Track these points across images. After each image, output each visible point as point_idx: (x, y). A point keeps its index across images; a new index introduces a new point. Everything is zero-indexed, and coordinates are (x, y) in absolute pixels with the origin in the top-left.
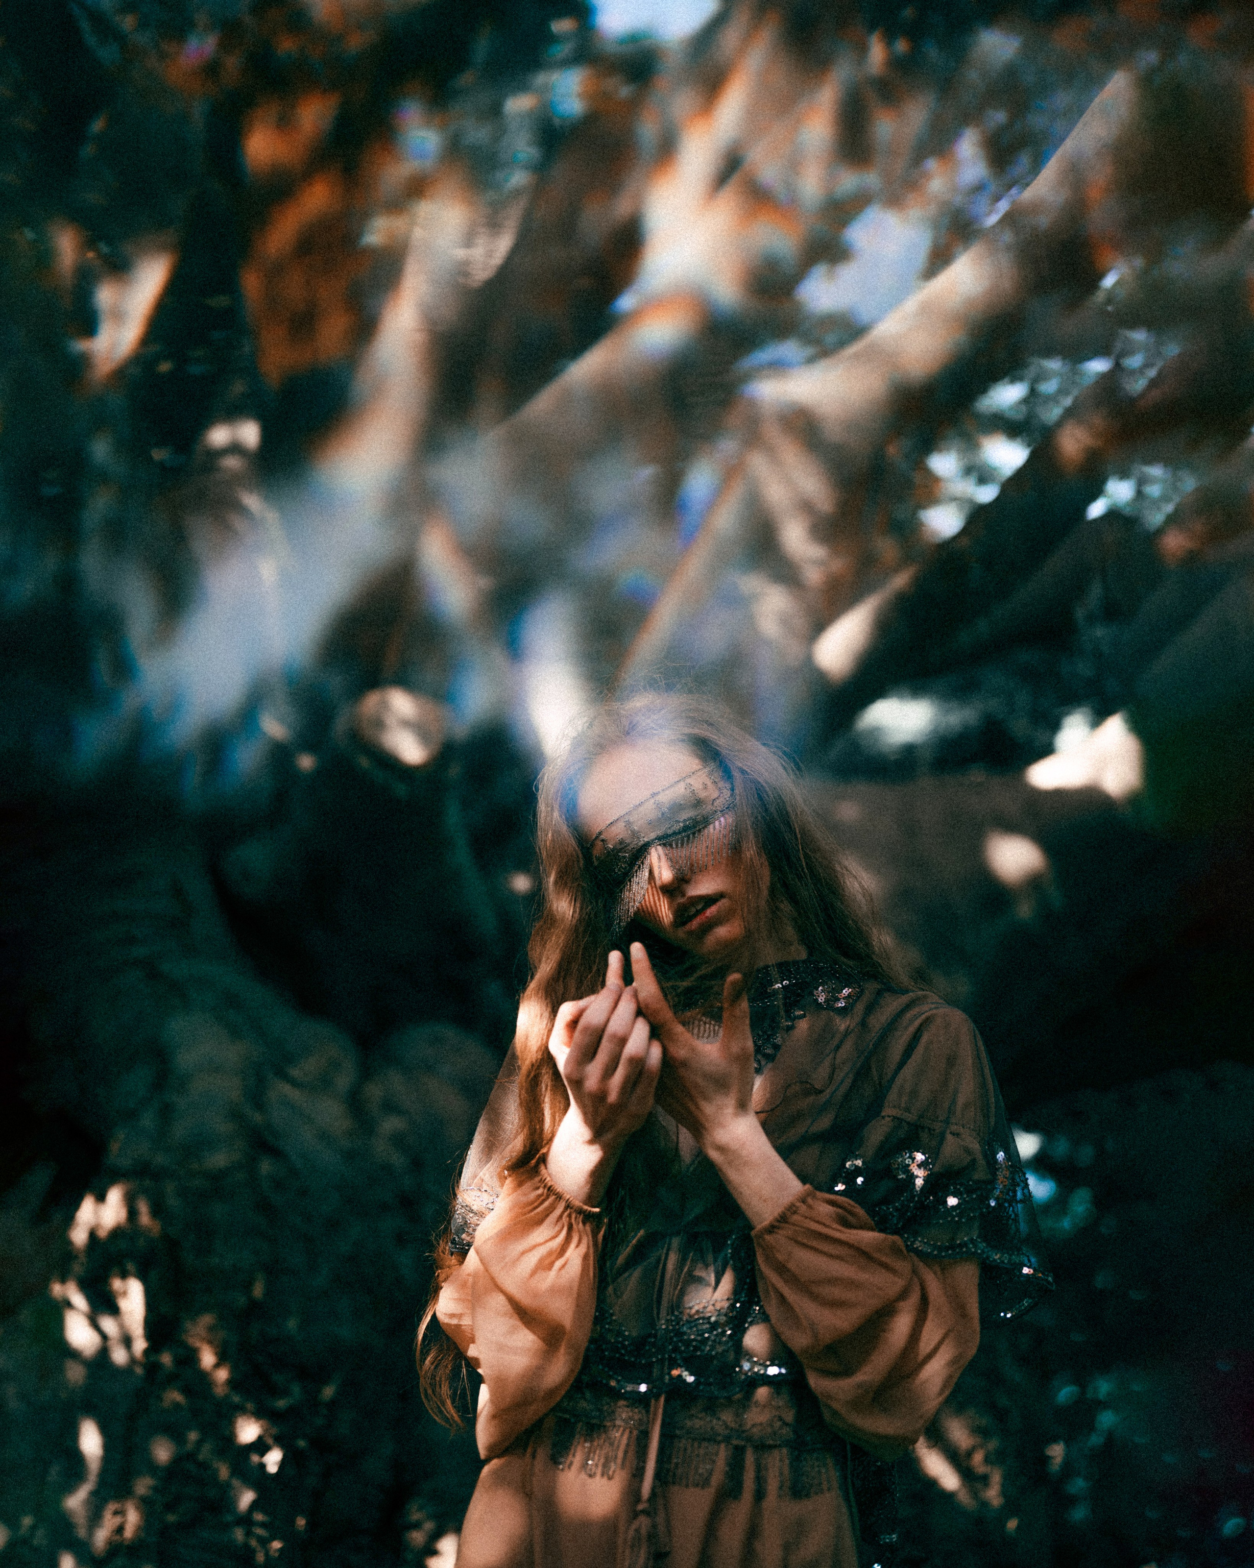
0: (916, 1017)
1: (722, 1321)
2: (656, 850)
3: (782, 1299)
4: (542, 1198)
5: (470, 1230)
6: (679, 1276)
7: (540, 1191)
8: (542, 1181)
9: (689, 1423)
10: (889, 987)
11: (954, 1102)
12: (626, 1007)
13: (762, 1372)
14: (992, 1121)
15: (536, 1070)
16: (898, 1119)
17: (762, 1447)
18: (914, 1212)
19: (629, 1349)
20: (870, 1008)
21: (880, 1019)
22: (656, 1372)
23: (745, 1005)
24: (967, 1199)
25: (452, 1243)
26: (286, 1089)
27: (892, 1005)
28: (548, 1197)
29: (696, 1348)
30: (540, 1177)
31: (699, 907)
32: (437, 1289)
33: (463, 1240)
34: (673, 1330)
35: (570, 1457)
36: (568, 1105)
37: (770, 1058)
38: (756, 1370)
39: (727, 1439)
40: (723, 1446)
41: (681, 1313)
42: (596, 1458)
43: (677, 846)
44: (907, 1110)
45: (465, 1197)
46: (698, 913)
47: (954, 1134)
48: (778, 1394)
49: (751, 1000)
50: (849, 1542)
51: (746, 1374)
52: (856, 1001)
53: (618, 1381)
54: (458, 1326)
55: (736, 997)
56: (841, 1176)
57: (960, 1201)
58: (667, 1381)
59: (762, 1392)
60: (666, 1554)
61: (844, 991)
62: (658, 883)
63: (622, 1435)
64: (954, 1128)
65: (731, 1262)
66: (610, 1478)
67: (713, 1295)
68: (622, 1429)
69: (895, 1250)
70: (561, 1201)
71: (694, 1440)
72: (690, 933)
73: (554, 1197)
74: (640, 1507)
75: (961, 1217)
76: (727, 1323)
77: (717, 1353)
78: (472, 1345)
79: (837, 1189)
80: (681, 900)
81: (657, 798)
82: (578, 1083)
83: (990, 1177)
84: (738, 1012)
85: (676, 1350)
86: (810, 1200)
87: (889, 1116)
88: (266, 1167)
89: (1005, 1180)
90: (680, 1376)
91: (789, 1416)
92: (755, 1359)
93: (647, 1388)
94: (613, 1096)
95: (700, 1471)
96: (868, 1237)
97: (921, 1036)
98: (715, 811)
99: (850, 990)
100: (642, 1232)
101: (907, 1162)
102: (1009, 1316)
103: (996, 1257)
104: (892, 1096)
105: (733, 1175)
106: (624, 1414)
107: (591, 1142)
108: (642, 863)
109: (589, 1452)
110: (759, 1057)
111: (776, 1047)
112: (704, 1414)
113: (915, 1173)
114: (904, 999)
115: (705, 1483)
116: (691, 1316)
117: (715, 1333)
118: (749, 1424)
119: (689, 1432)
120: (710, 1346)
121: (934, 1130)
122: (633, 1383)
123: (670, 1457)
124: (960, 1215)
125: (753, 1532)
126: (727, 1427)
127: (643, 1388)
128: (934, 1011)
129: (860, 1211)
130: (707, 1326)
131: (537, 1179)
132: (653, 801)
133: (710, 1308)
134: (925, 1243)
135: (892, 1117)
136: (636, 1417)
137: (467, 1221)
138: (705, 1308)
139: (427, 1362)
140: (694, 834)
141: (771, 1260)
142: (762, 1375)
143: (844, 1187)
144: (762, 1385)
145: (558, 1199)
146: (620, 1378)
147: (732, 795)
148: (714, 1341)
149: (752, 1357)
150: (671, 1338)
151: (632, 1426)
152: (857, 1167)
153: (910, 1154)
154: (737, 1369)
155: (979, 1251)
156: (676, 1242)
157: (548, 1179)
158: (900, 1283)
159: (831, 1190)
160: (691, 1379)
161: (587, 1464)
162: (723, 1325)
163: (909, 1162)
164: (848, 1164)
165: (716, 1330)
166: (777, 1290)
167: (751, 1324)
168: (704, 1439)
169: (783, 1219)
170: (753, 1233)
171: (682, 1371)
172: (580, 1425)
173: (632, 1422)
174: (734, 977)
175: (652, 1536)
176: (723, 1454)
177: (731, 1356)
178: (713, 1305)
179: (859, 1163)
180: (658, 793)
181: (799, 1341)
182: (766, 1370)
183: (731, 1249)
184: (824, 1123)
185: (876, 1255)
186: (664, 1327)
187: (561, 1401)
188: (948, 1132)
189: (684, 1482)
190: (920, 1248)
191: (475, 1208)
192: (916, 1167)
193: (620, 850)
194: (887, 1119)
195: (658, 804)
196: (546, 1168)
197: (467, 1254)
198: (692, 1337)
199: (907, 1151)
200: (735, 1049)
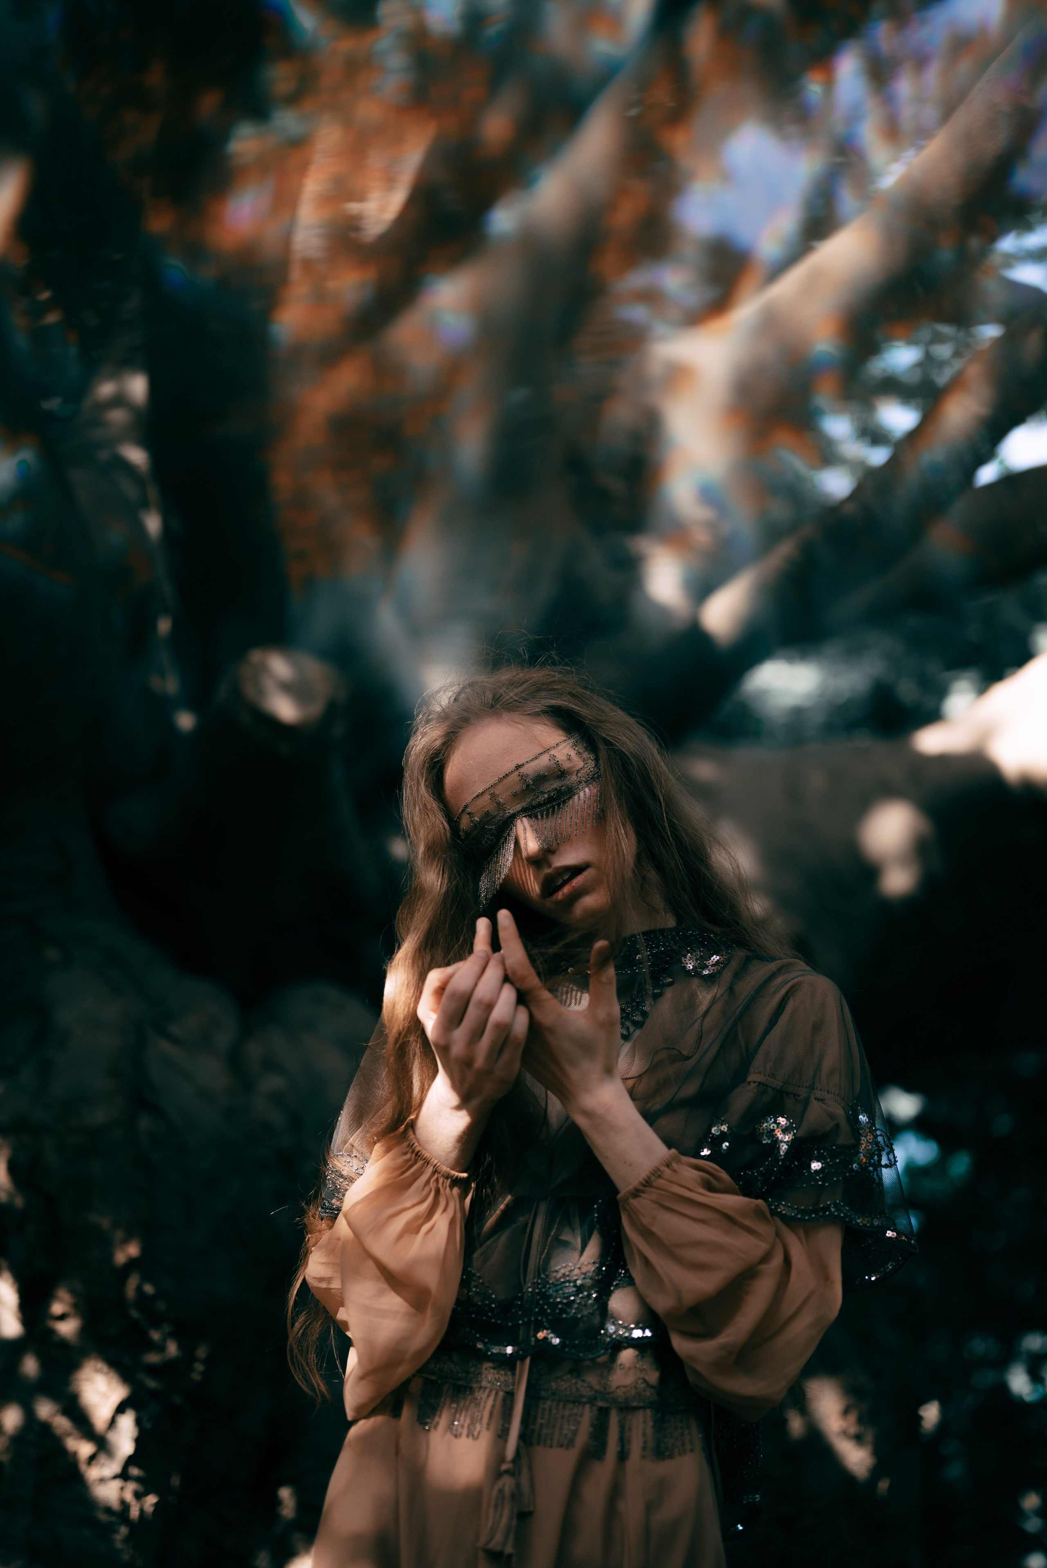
0: (784, 983)
1: (589, 1285)
2: (522, 821)
3: (647, 1262)
4: (411, 1163)
5: (340, 1196)
6: (547, 1240)
7: (408, 1156)
8: (411, 1146)
9: (554, 1385)
10: (757, 955)
11: (818, 1068)
12: (493, 974)
13: (627, 1335)
14: (858, 1088)
15: (403, 1039)
16: (763, 1085)
17: (626, 1409)
18: (779, 1176)
19: (496, 1311)
20: (738, 975)
21: (747, 986)
22: (521, 1333)
23: (611, 972)
24: (830, 1163)
25: (322, 1208)
26: (166, 1046)
27: (759, 972)
28: (415, 1162)
29: (562, 1311)
30: (408, 1142)
31: (566, 877)
32: (307, 1253)
33: (333, 1205)
34: (538, 1294)
35: (437, 1419)
36: (436, 1071)
37: (638, 1025)
38: (621, 1332)
39: (592, 1400)
40: (587, 1406)
41: (547, 1276)
42: (462, 1418)
43: (542, 816)
44: (773, 1075)
45: (336, 1162)
46: (565, 883)
47: (819, 1100)
48: (643, 1357)
49: (617, 968)
50: (710, 1501)
51: (611, 1336)
52: (724, 968)
53: (485, 1344)
54: (328, 1290)
55: (602, 964)
56: (707, 1141)
57: (824, 1165)
58: (533, 1343)
59: (627, 1355)
60: (530, 1514)
61: (712, 958)
62: (524, 854)
63: (489, 1396)
64: (819, 1094)
65: (598, 1226)
66: (476, 1438)
67: (579, 1259)
68: (488, 1390)
69: (758, 1213)
70: (429, 1166)
71: (560, 1401)
72: (558, 903)
73: (422, 1162)
74: (504, 1467)
75: (824, 1182)
76: (592, 1287)
77: (582, 1316)
78: (341, 1309)
79: (702, 1154)
80: (547, 871)
81: (521, 770)
82: (445, 1049)
83: (853, 1142)
84: (604, 979)
85: (542, 1312)
86: (674, 1165)
87: (755, 1082)
88: (145, 1123)
89: (868, 1144)
90: (545, 1338)
91: (653, 1377)
92: (621, 1322)
93: (513, 1350)
94: (480, 1062)
95: (565, 1432)
96: (733, 1201)
97: (786, 1004)
98: (579, 782)
99: (718, 958)
100: (509, 1198)
101: (772, 1128)
102: (873, 1279)
103: (858, 1221)
104: (758, 1062)
105: (598, 1140)
106: (489, 1375)
107: (458, 1108)
108: (508, 834)
109: (455, 1413)
110: (628, 1024)
111: (644, 1014)
112: (569, 1376)
113: (780, 1138)
114: (773, 966)
115: (570, 1444)
116: (557, 1280)
117: (581, 1295)
118: (614, 1386)
119: (554, 1394)
120: (575, 1309)
121: (799, 1096)
122: (499, 1345)
123: (535, 1417)
124: (823, 1180)
125: (615, 1492)
126: (591, 1388)
127: (509, 1350)
128: (800, 979)
129: (724, 1175)
130: (574, 1289)
131: (406, 1144)
132: (517, 773)
133: (576, 1271)
134: (789, 1207)
135: (757, 1084)
136: (502, 1379)
137: (336, 1186)
138: (571, 1271)
139: (297, 1325)
140: (559, 805)
141: (634, 1223)
142: (626, 1338)
143: (709, 1152)
144: (626, 1348)
145: (426, 1164)
146: (486, 1340)
147: (596, 765)
148: (580, 1304)
149: (617, 1320)
150: (538, 1301)
151: (498, 1388)
152: (722, 1132)
153: (775, 1120)
154: (602, 1332)
155: (842, 1215)
156: (543, 1207)
157: (416, 1144)
158: (764, 1246)
159: (697, 1155)
160: (556, 1341)
161: (453, 1424)
162: (589, 1289)
163: (774, 1127)
164: (714, 1130)
165: (582, 1293)
166: (640, 1253)
167: (617, 1286)
168: (568, 1401)
169: (647, 1183)
170: (619, 1196)
171: (548, 1334)
172: (446, 1387)
173: (499, 1384)
174: (600, 944)
175: (516, 1496)
176: (586, 1417)
177: (597, 1320)
178: (580, 1268)
179: (724, 1128)
180: (523, 765)
181: (662, 1304)
182: (631, 1334)
183: (597, 1213)
184: (690, 1089)
185: (739, 1218)
186: (530, 1290)
187: (428, 1362)
188: (812, 1097)
189: (548, 1443)
190: (784, 1212)
191: (345, 1173)
192: (781, 1132)
193: (487, 823)
194: (753, 1085)
195: (522, 776)
196: (414, 1133)
197: (336, 1218)
198: (558, 1300)
199: (771, 1117)
200: (602, 1014)
